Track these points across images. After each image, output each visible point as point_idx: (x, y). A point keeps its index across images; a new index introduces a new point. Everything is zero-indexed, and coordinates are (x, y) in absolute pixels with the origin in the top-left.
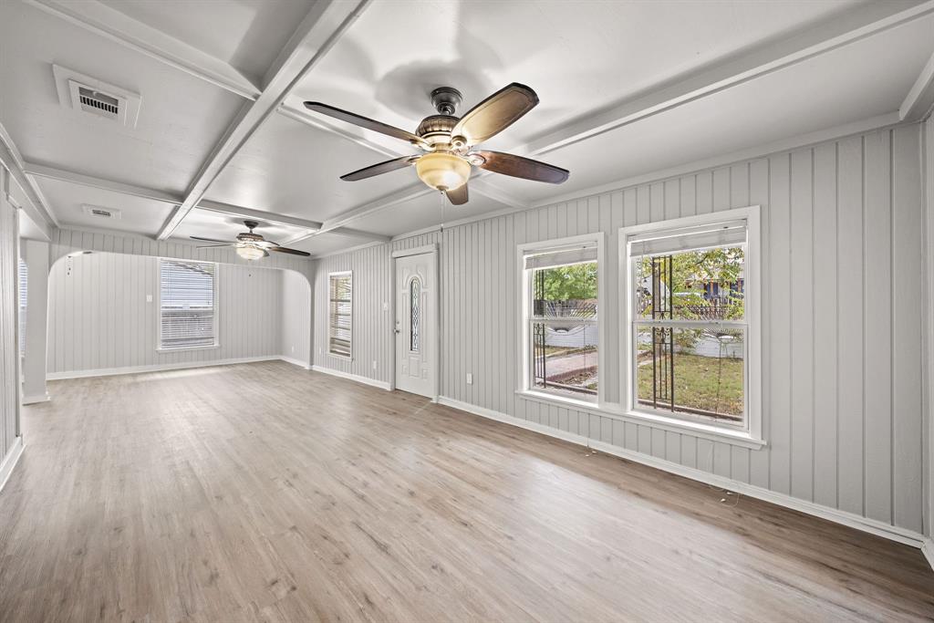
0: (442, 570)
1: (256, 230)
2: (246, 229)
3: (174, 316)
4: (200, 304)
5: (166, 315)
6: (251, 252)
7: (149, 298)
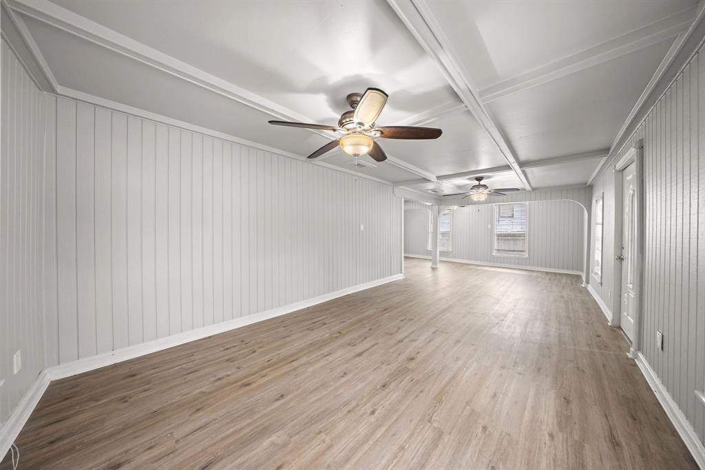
0: (343, 377)
1: (482, 182)
2: (476, 183)
3: (505, 237)
4: (516, 229)
5: (499, 235)
6: (479, 196)
7: (489, 226)
